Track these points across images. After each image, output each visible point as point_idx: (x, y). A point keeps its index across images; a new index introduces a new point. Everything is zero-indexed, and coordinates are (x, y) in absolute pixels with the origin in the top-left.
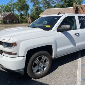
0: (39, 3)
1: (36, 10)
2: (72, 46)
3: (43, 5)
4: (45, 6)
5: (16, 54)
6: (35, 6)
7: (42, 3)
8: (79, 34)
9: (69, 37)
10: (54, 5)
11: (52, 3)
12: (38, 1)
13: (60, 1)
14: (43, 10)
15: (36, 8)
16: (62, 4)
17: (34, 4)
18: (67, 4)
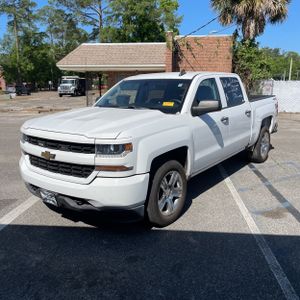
0: (34, 17)
1: (22, 41)
2: (217, 147)
3: (48, 25)
4: (57, 31)
5: (131, 168)
6: (17, 27)
7: (45, 19)
8: (227, 119)
9: (211, 123)
10: (93, 27)
11: (84, 23)
12: (28, 10)
13: (110, 18)
14: (49, 42)
15: (21, 33)
16: (119, 27)
17: (12, 19)
18: (136, 29)
